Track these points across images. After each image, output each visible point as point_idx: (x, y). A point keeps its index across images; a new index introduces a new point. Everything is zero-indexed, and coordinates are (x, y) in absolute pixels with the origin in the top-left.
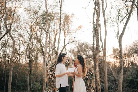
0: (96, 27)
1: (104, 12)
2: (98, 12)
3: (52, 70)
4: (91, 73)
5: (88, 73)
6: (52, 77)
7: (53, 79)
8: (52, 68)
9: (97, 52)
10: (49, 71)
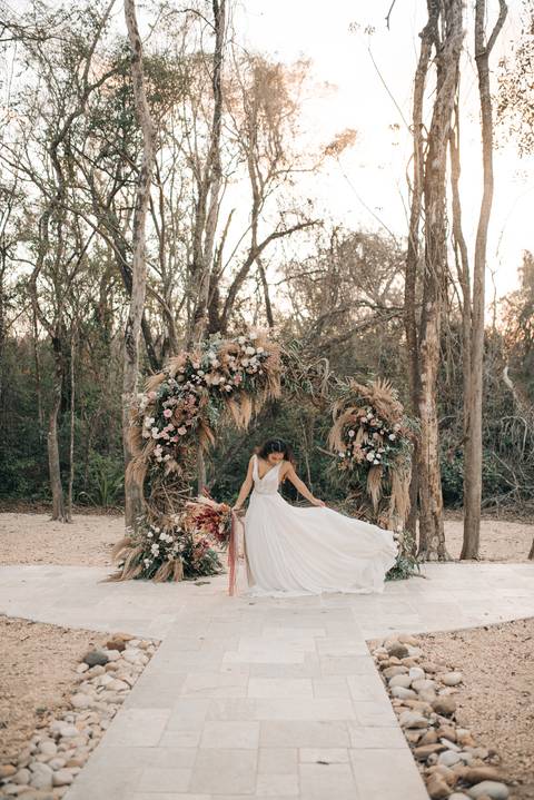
0: (432, 155)
1: (482, 57)
2: (448, 53)
3: (168, 413)
4: (391, 432)
5: (375, 435)
6: (168, 457)
7: (172, 466)
8: (164, 404)
9: (429, 306)
10: (149, 421)
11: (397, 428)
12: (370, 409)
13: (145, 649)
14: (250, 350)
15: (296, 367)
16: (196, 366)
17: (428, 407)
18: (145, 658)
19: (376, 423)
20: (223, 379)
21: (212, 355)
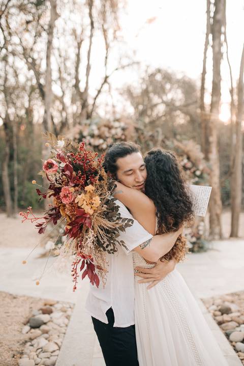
0: (216, 13)
4: (198, 169)
11: (201, 167)
12: (185, 157)
13: (65, 312)
14: (116, 124)
15: (142, 134)
16: (85, 133)
17: (214, 155)
18: (66, 321)
19: (189, 165)
20: (101, 141)
21: (94, 127)
